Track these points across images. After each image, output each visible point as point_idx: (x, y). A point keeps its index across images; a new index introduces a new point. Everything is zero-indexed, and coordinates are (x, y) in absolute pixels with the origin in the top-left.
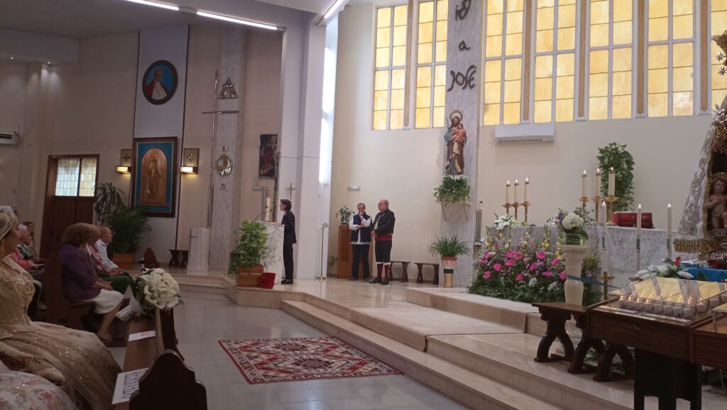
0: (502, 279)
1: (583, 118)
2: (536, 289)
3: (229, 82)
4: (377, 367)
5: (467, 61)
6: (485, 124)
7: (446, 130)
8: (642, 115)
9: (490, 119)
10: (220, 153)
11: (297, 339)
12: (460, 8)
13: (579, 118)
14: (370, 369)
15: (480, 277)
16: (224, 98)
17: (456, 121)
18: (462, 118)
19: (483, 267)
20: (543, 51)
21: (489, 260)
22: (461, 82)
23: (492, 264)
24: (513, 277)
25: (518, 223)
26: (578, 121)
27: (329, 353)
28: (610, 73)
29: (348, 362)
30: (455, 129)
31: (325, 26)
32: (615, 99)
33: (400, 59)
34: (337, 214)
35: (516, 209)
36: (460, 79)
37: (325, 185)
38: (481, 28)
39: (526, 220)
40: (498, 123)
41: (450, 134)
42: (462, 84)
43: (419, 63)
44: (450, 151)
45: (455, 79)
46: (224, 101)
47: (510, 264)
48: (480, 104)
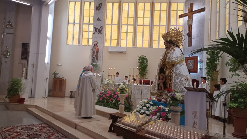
0: (105, 100)
1: (135, 47)
2: (115, 104)
3: (9, 22)
4: (58, 135)
5: (100, 24)
6: (105, 46)
7: (92, 47)
8: (151, 47)
9: (107, 44)
10: (4, 49)
11: (30, 125)
12: (98, 6)
13: (134, 47)
14: (55, 136)
15: (99, 99)
16: (7, 28)
17: (96, 44)
18: (98, 44)
19: (100, 96)
20: (124, 24)
21: (102, 94)
22: (98, 31)
23: (103, 95)
24: (109, 100)
25: (111, 82)
26: (133, 47)
27: (41, 131)
28: (143, 33)
29: (48, 134)
30: (95, 47)
31: (49, 6)
32: (144, 41)
33: (77, 20)
34: (52, 74)
35: (111, 77)
36: (97, 30)
37: (48, 64)
38: (105, 14)
39: (114, 81)
40: (110, 46)
41: (93, 49)
42: (98, 32)
43: (84, 23)
44: (93, 54)
45: (96, 30)
46: (7, 29)
47: (108, 96)
48: (104, 39)
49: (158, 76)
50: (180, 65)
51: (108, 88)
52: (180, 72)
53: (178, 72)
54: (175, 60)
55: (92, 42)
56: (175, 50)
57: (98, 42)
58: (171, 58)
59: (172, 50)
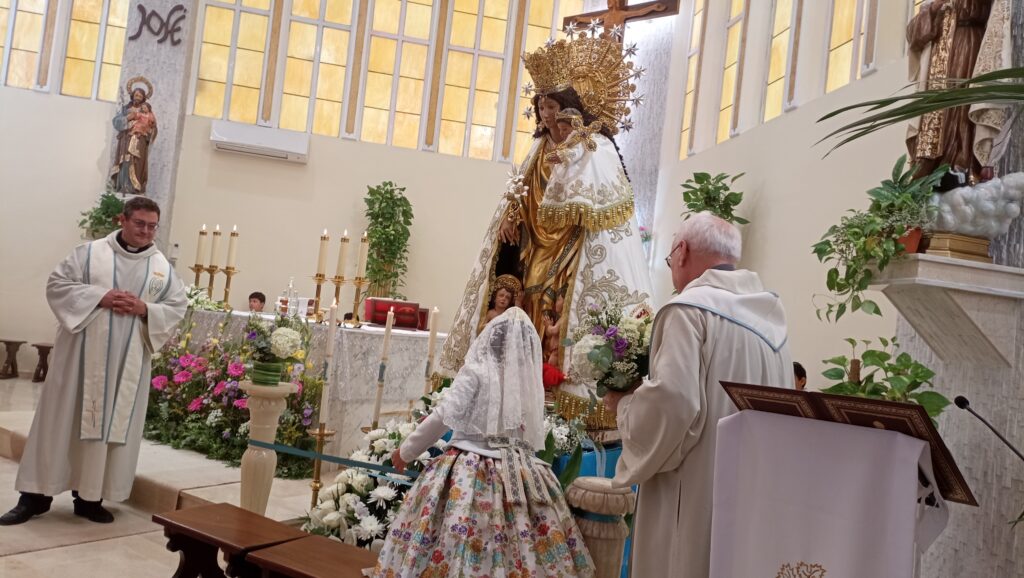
0: (164, 405)
1: (351, 136)
2: (219, 428)
6: (197, 112)
7: (120, 109)
8: (431, 148)
13: (347, 135)
17: (138, 97)
20: (302, 15)
24: (184, 403)
25: (207, 302)
26: (344, 139)
28: (396, 76)
30: (135, 110)
32: (398, 117)
35: (212, 277)
36: (155, 24)
39: (226, 300)
40: (220, 116)
41: (124, 119)
42: (157, 34)
44: (121, 149)
45: (146, 21)
47: (182, 379)
48: (187, 76)
49: (484, 287)
50: (616, 232)
51: (189, 335)
52: (609, 272)
53: (599, 272)
54: (589, 202)
55: (121, 82)
56: (592, 147)
57: (153, 85)
58: (570, 192)
59: (580, 145)
